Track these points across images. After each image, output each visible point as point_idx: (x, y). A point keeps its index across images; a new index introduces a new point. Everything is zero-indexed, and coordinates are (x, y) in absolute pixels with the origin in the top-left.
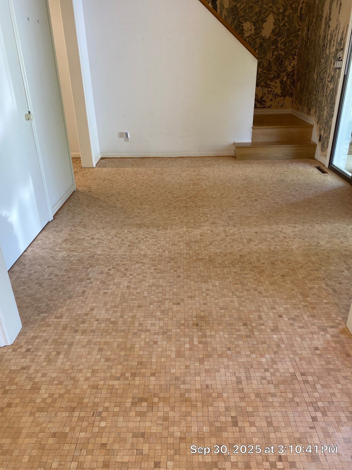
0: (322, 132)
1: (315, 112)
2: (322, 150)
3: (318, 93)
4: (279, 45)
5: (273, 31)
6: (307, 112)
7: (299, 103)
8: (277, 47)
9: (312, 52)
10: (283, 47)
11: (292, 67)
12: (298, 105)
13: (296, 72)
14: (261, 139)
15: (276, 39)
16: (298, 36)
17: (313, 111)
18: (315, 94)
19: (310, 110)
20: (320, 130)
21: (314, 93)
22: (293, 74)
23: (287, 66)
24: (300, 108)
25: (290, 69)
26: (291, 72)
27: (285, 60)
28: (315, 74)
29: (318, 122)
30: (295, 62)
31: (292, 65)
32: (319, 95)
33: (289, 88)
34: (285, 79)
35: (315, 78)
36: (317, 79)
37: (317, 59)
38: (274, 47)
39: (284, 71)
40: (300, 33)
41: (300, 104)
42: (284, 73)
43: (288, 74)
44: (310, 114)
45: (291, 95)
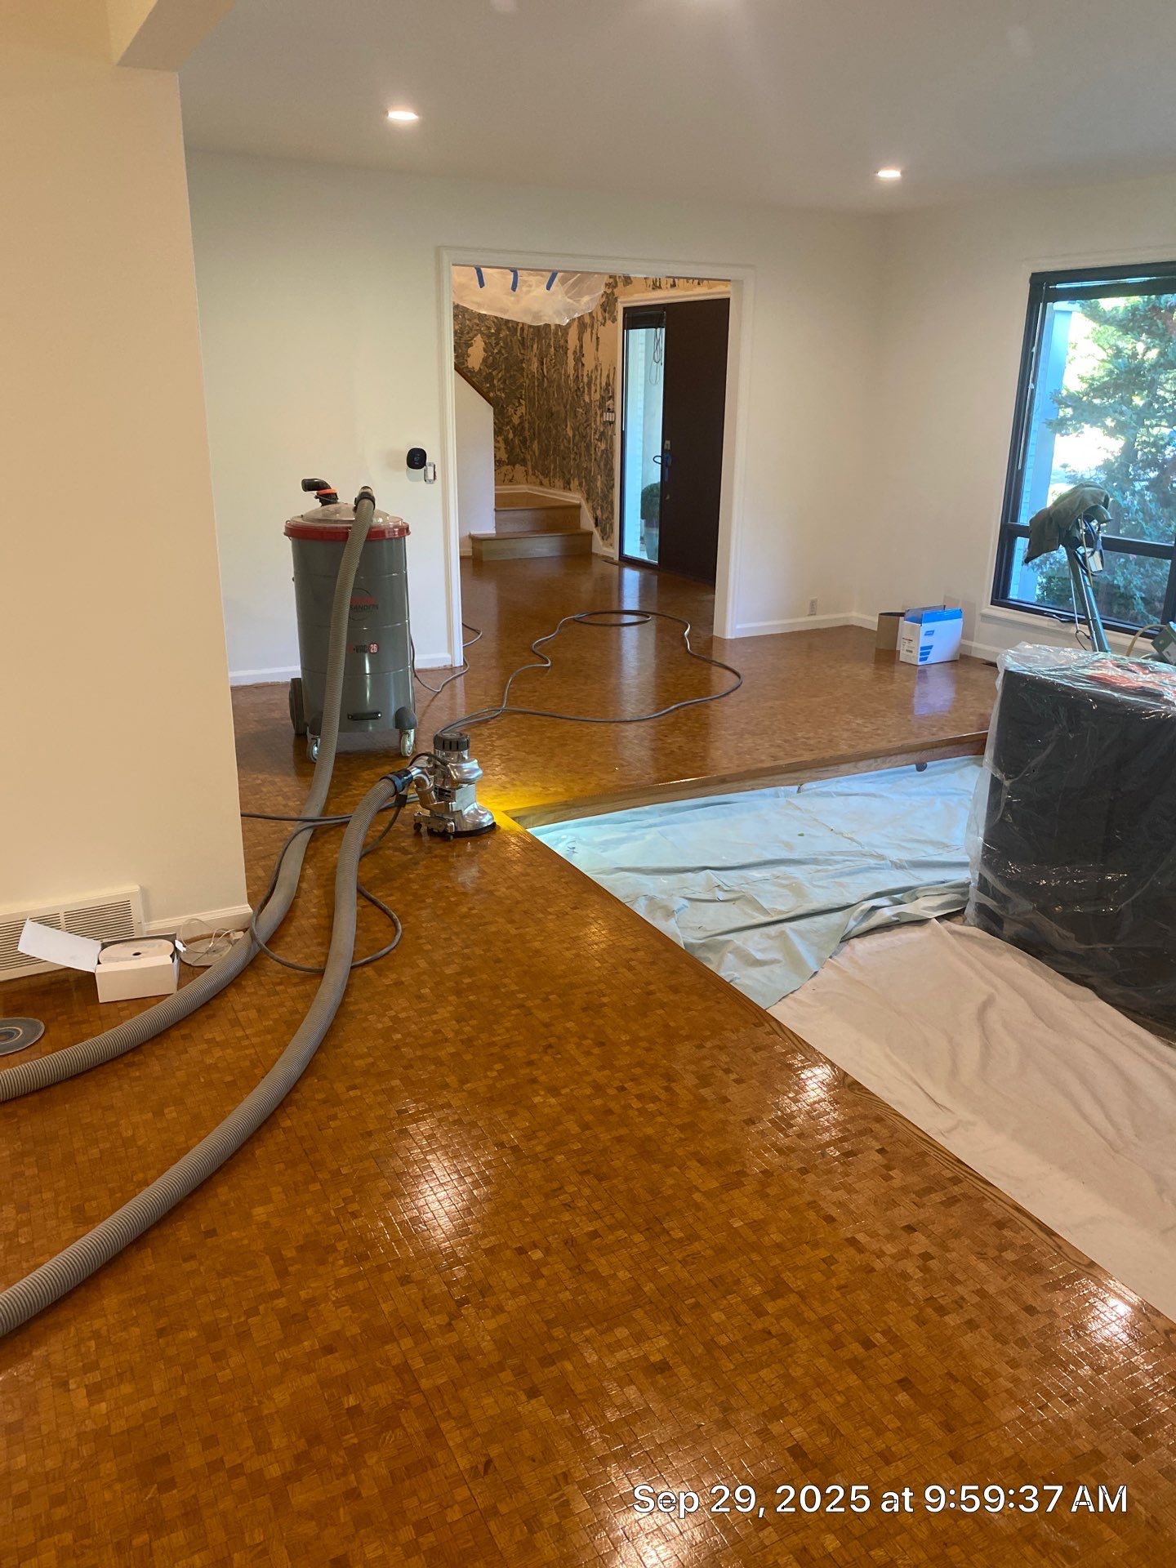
0: (599, 512)
1: (580, 484)
2: (603, 538)
3: (580, 457)
4: (495, 382)
5: (485, 360)
6: (562, 486)
7: (543, 474)
8: (493, 385)
9: (556, 396)
10: (502, 386)
11: (520, 417)
12: (541, 477)
13: (527, 425)
14: (509, 529)
15: (490, 373)
16: (523, 369)
17: (575, 483)
18: (574, 459)
19: (569, 483)
20: (594, 509)
21: (572, 456)
22: (523, 428)
23: (512, 416)
24: (546, 481)
25: (516, 420)
26: (519, 424)
27: (507, 406)
28: (568, 429)
29: (587, 499)
30: (522, 410)
31: (519, 414)
32: (583, 459)
33: (518, 450)
34: (511, 436)
35: (571, 434)
36: (574, 436)
37: (568, 407)
38: (488, 385)
39: (508, 424)
40: (524, 365)
41: (546, 475)
42: (508, 427)
43: (514, 428)
44: (570, 489)
45: (524, 462)
